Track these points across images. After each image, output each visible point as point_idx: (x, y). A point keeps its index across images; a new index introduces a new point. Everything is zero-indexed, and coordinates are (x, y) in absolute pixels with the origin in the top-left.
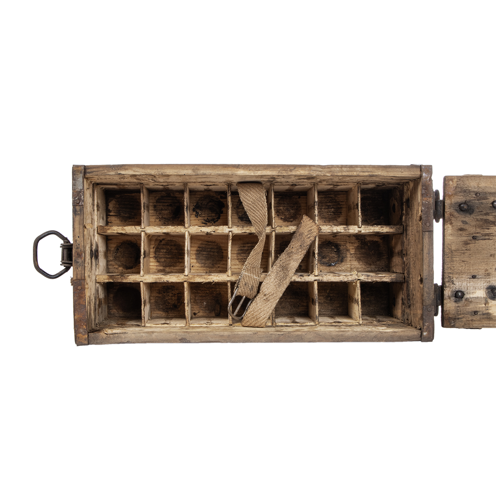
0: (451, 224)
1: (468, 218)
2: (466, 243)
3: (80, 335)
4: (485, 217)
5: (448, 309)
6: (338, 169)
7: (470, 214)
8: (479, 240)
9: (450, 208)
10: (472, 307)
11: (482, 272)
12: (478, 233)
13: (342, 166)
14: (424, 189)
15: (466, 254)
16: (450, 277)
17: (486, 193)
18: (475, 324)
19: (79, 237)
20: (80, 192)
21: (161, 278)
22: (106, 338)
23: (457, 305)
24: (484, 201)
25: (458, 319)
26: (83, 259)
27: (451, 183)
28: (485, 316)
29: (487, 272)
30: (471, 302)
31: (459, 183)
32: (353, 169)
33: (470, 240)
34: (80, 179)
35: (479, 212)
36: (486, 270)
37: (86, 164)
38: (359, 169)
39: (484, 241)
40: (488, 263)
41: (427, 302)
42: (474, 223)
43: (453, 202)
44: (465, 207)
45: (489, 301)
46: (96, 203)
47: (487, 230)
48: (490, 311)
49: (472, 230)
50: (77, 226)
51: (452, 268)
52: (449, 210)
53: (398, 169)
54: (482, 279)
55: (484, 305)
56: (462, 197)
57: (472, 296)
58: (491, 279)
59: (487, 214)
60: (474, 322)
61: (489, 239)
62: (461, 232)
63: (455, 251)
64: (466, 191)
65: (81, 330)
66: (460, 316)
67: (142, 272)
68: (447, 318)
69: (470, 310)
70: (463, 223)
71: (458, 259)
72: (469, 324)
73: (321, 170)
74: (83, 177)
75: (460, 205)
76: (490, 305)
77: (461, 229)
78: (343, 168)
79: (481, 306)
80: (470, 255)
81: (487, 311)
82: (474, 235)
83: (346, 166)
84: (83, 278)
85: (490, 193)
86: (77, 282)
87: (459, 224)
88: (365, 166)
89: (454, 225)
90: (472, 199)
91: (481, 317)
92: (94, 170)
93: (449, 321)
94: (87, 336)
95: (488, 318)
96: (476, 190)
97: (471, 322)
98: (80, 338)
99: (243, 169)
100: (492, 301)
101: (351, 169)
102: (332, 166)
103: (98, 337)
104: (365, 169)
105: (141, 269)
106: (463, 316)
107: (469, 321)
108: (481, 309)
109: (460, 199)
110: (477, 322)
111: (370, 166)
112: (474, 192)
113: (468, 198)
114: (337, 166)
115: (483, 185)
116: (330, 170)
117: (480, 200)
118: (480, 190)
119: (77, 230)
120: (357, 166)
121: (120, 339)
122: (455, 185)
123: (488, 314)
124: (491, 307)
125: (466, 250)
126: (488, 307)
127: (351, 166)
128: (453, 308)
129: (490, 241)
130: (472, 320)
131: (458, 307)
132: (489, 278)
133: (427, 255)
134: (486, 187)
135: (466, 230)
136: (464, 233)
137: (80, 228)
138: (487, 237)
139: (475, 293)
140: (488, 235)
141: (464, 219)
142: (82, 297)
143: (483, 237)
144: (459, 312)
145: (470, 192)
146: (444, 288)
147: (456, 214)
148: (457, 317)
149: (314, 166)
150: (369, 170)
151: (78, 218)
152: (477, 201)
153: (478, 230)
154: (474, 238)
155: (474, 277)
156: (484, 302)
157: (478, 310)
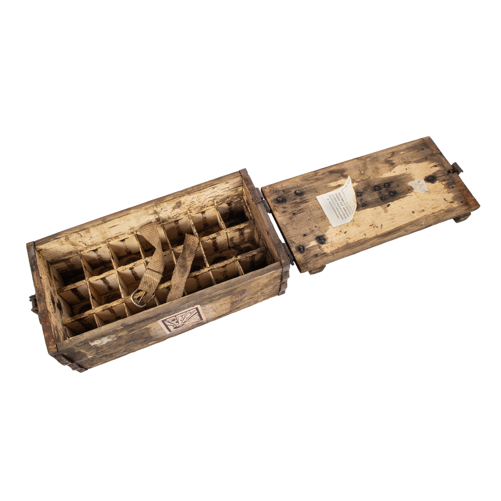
0: (277, 211)
1: (285, 205)
2: (291, 218)
3: (50, 347)
4: (294, 201)
5: (298, 259)
6: (191, 189)
7: (285, 202)
8: (297, 214)
9: (272, 203)
10: (313, 253)
11: (308, 231)
12: (294, 211)
13: (192, 187)
14: (246, 181)
15: (294, 224)
16: (290, 240)
17: (288, 189)
18: (319, 262)
19: (38, 284)
20: (33, 257)
21: (106, 306)
22: (69, 343)
23: (303, 255)
24: (289, 193)
25: (308, 262)
26: (43, 297)
27: (265, 190)
28: (323, 255)
29: (311, 230)
30: (310, 250)
31: (271, 188)
32: (200, 186)
33: (292, 216)
34: (33, 250)
35: (290, 199)
36: (310, 229)
37: (34, 240)
38: (203, 185)
39: (300, 214)
40: (309, 225)
41: (276, 242)
42: (290, 206)
43: (272, 199)
44: (281, 199)
45: (321, 245)
46: (52, 275)
47: (299, 207)
48: (325, 251)
49: (290, 210)
50: (35, 278)
51: (289, 235)
52: (272, 204)
53: (226, 177)
54: (311, 235)
55: (319, 249)
56: (276, 195)
57: (309, 246)
58: (315, 233)
59: (295, 199)
60: (318, 261)
61: (303, 212)
62: (285, 213)
63: (286, 225)
64: (276, 191)
65: (51, 343)
66: (308, 261)
67: (93, 307)
68: (301, 265)
69: (312, 255)
70: (284, 208)
71: (290, 229)
72: (316, 263)
73: (181, 193)
74: (34, 248)
75: (277, 200)
76: (322, 247)
77: (284, 212)
78: (194, 188)
79: (317, 250)
80: (296, 224)
81: (323, 252)
82: (293, 212)
83: (195, 186)
84: (45, 309)
85: (291, 188)
86: (42, 313)
87: (281, 210)
88: (206, 182)
89: (278, 211)
90: (282, 194)
91: (321, 256)
92: (40, 242)
93: (303, 266)
94: (55, 346)
95: (325, 256)
96: (282, 189)
97: (316, 261)
98: (51, 349)
99: (133, 209)
100: (323, 245)
101: (199, 187)
102: (187, 189)
103: (64, 343)
104: (207, 184)
105: (92, 305)
106: (310, 260)
107: (315, 261)
108: (318, 252)
109: (275, 196)
110: (320, 260)
111: (209, 181)
112: (281, 190)
113: (280, 195)
114: (190, 188)
115: (284, 185)
116: (186, 192)
117: (287, 193)
118: (284, 188)
119: (36, 280)
120: (201, 184)
121: (79, 340)
122: (269, 190)
123: (324, 253)
124: (324, 249)
125: (292, 222)
126: (322, 249)
127: (198, 185)
128: (301, 257)
129: (304, 213)
130: (316, 260)
131: (304, 255)
132: (314, 233)
133: (264, 216)
134: (287, 186)
135: (287, 211)
136: (286, 213)
137: (37, 278)
138: (301, 211)
139: (310, 244)
140: (301, 210)
141: (283, 206)
142: (47, 321)
143: (299, 212)
144: (307, 259)
145: (279, 191)
146: (290, 248)
147: (276, 205)
148: (306, 262)
149: (175, 193)
150: (210, 183)
151: (35, 273)
152: (286, 195)
153: (294, 209)
154: (294, 214)
155: (305, 235)
156: (318, 247)
157: (317, 253)
